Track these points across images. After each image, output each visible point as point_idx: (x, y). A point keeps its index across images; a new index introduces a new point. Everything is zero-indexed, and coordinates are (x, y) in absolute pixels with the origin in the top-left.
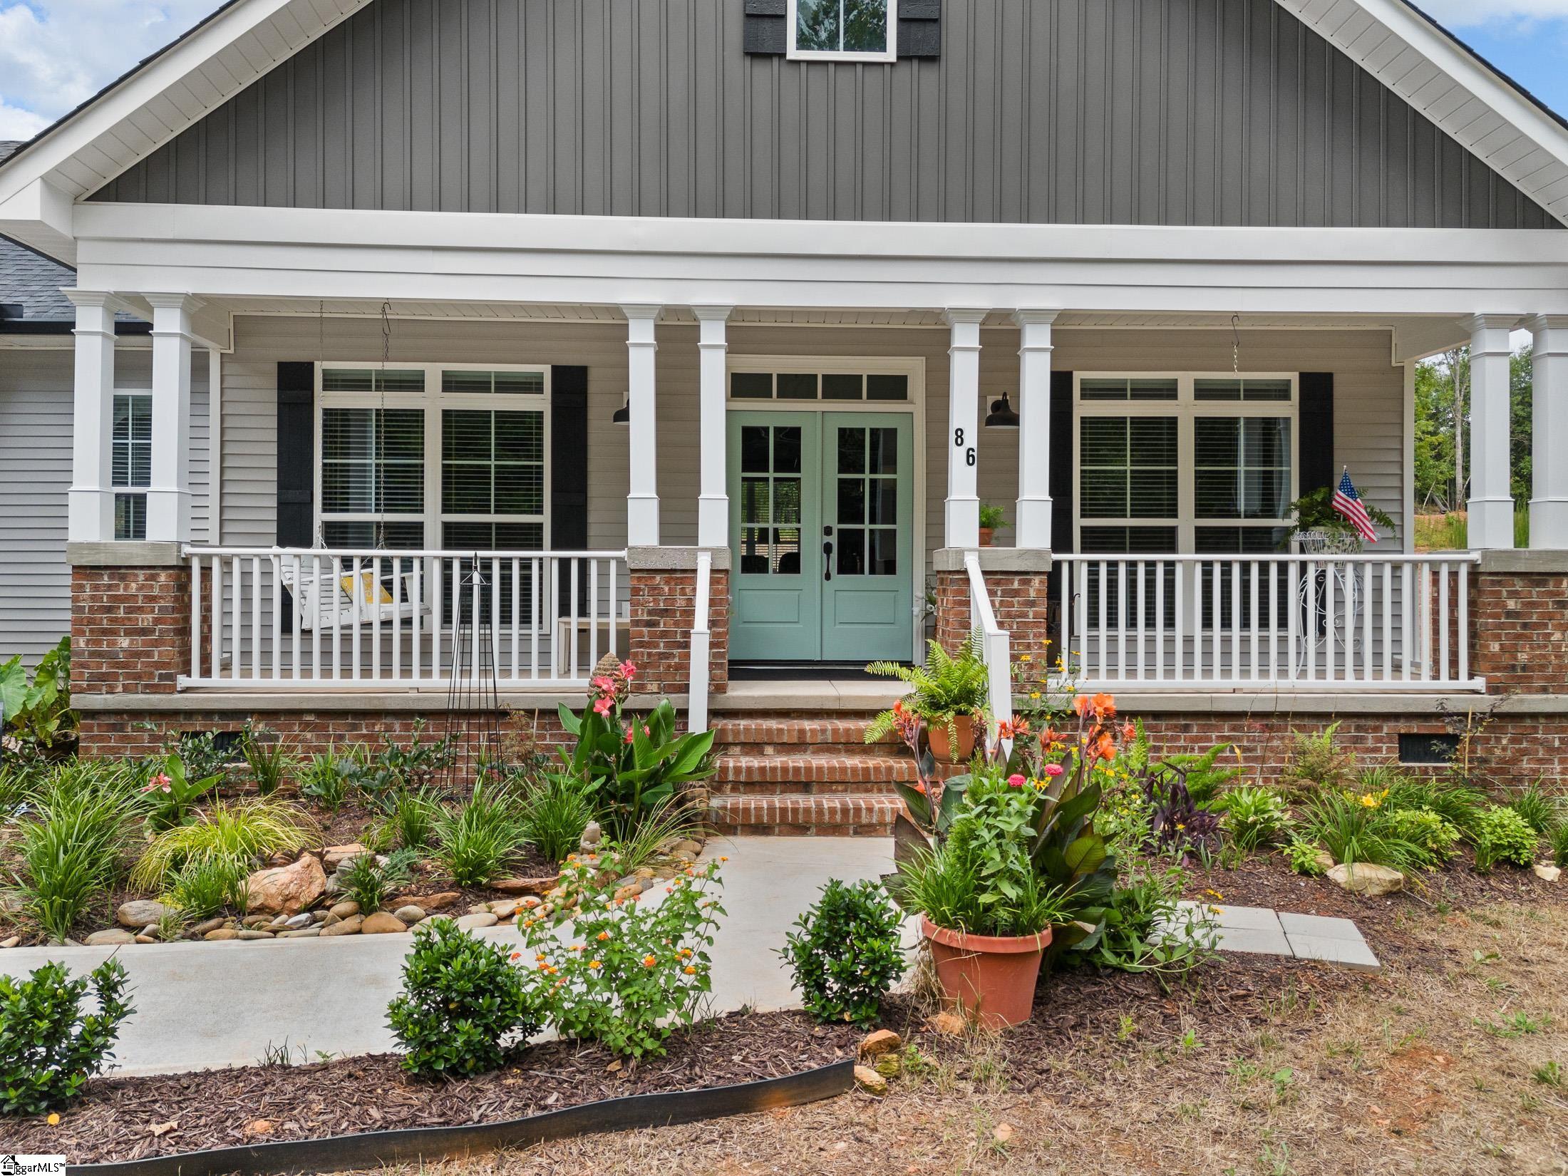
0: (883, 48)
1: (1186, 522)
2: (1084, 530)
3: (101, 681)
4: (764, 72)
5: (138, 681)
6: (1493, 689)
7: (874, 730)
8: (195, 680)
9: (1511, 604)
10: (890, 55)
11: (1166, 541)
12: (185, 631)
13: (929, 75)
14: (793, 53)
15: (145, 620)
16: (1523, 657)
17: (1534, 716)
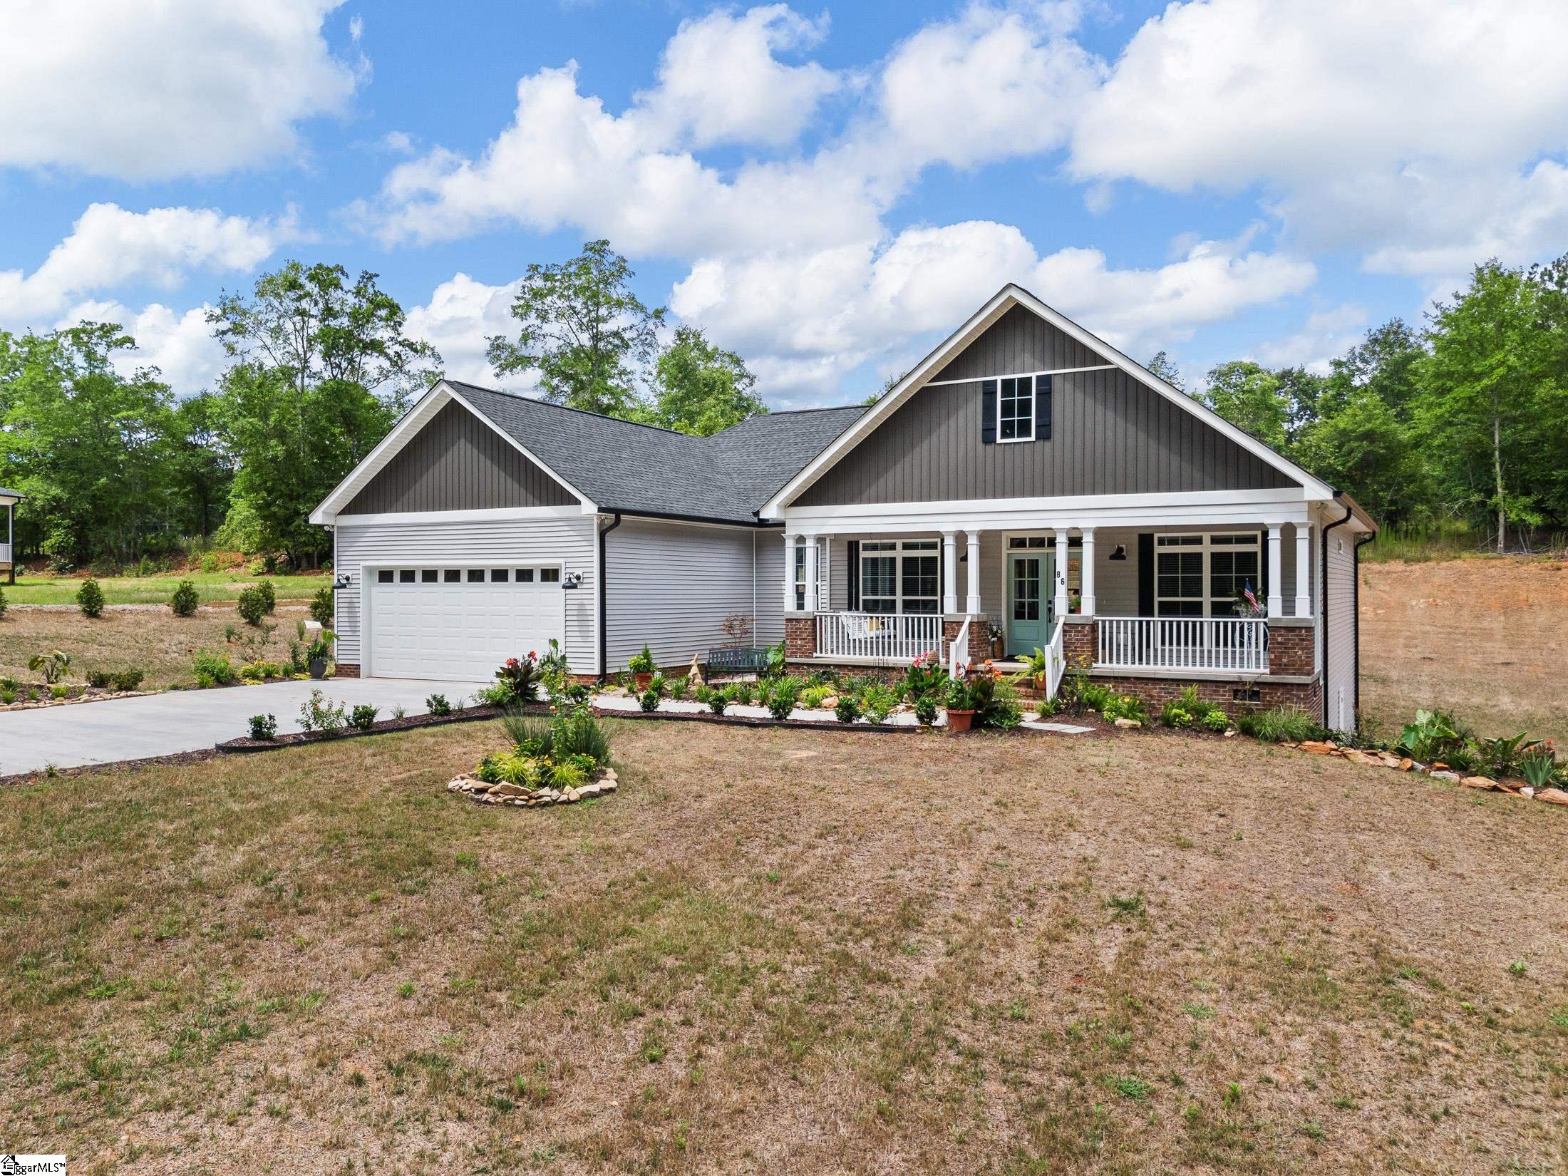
0: (1029, 435)
1: (1207, 599)
2: (1160, 603)
3: (793, 654)
4: (990, 448)
5: (804, 655)
6: (1272, 673)
7: (1017, 679)
8: (819, 654)
9: (1279, 639)
10: (1033, 438)
11: (1196, 609)
12: (815, 639)
13: (1048, 444)
14: (999, 440)
15: (805, 635)
16: (1285, 660)
17: (1292, 684)
